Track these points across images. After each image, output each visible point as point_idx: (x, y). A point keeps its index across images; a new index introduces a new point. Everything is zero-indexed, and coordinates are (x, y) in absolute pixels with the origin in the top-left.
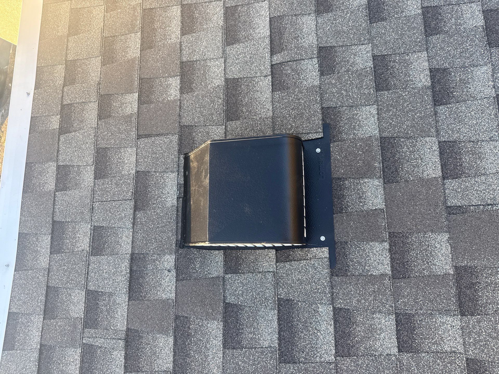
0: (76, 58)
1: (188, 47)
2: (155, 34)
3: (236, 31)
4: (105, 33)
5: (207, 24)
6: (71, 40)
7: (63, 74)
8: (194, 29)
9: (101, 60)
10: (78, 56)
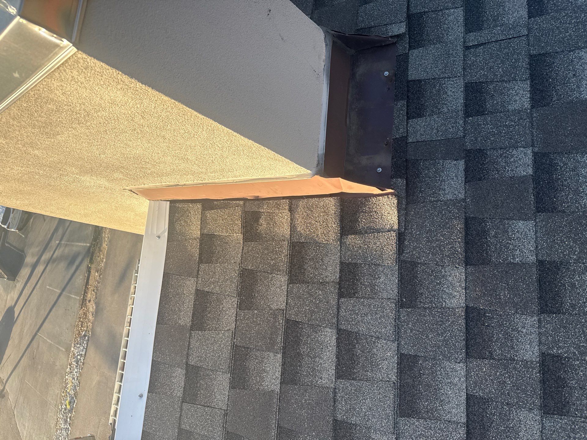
0: (199, 365)
1: (345, 400)
2: (300, 362)
3: (414, 396)
4: (237, 340)
5: (372, 371)
6: (194, 336)
7: (183, 383)
8: (354, 373)
9: (230, 379)
10: (201, 361)
